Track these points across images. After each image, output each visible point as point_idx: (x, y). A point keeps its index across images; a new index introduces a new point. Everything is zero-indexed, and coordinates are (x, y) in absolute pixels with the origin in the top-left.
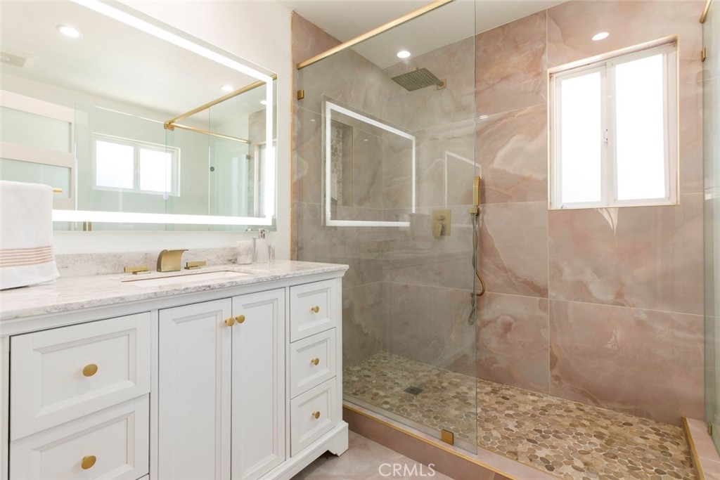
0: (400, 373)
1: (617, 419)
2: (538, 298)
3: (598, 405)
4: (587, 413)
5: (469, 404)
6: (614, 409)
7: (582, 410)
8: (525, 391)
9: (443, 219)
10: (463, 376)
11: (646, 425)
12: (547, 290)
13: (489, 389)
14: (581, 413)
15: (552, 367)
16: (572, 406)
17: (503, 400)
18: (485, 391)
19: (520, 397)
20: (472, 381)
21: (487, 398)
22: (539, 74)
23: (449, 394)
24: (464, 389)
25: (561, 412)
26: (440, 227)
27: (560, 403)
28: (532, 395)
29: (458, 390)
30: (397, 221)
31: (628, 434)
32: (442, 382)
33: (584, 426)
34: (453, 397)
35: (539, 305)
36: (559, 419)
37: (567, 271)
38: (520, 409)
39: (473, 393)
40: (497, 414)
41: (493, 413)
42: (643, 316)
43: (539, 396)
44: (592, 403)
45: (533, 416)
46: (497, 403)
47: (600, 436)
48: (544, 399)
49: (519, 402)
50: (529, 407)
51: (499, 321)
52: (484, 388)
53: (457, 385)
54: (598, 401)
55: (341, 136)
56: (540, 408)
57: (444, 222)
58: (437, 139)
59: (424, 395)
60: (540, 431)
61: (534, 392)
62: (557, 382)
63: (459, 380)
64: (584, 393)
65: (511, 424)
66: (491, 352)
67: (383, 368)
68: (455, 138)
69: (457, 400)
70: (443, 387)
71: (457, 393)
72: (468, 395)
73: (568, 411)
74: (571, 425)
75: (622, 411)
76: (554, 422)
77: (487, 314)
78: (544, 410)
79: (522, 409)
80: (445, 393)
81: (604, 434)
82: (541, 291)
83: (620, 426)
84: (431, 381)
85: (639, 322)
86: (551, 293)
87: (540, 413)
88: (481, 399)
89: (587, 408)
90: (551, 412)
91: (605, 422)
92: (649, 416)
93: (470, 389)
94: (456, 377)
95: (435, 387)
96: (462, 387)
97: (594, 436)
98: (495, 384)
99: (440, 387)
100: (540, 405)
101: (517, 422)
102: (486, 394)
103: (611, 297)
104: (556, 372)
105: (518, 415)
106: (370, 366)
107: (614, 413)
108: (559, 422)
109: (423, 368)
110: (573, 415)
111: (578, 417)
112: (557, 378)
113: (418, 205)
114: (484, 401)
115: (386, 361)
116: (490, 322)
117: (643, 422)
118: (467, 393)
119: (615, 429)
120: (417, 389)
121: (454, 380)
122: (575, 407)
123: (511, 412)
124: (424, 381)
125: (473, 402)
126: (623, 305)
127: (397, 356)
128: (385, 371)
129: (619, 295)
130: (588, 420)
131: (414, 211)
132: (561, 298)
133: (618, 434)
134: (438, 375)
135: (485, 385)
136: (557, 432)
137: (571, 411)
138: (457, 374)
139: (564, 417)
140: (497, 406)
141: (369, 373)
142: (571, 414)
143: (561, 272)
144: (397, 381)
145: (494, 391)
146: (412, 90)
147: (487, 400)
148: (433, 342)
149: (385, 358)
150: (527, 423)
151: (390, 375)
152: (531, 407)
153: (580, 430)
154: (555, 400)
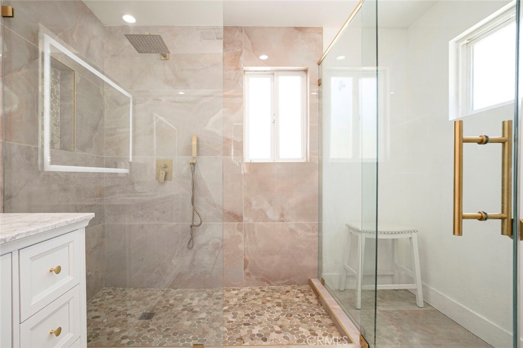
0: (129, 304)
1: (282, 290)
2: (237, 223)
3: (271, 285)
4: (267, 292)
5: (197, 312)
6: (279, 285)
7: (264, 291)
8: (228, 288)
9: (166, 167)
10: (184, 290)
11: (295, 289)
12: (242, 217)
13: (205, 295)
14: (264, 293)
15: (245, 268)
16: (258, 290)
17: (217, 301)
18: (203, 297)
19: (227, 295)
20: (191, 292)
21: (206, 303)
22: (238, 69)
23: (177, 308)
24: (187, 300)
25: (254, 296)
26: (164, 174)
27: (250, 290)
28: (234, 290)
29: (184, 304)
30: (116, 168)
31: (290, 298)
32: (169, 301)
33: (269, 301)
34: (181, 310)
35: (237, 227)
36: (255, 302)
37: (254, 203)
38: (230, 303)
39: (195, 302)
40: (218, 313)
41: (215, 313)
42: (293, 227)
43: (238, 290)
44: (267, 285)
45: (240, 305)
46: (214, 304)
47: (279, 305)
48: (242, 290)
49: (228, 298)
50: (235, 300)
51: (211, 243)
52: (201, 295)
53: (182, 299)
54: (271, 282)
55: (59, 77)
56: (241, 298)
57: (167, 170)
58: (161, 100)
59: (157, 317)
60: (248, 315)
61: (234, 288)
62: (248, 277)
63: (181, 295)
64: (263, 280)
65: (230, 316)
66: (205, 267)
67: (110, 304)
68: (176, 102)
69: (186, 312)
70: (170, 305)
71: (183, 306)
72: (193, 305)
73: (257, 294)
74: (263, 303)
75: (283, 284)
76: (254, 305)
77: (201, 239)
78: (244, 298)
79: (232, 303)
80: (174, 309)
81: (280, 303)
82: (239, 218)
83: (285, 294)
84: (160, 302)
85: (292, 231)
86: (245, 219)
87: (244, 302)
88: (203, 305)
89: (266, 289)
90: (249, 298)
91: (277, 295)
92: (295, 283)
93: (192, 299)
94: (178, 293)
95: (164, 307)
96: (185, 300)
97: (277, 306)
98: (208, 289)
99: (168, 306)
100: (241, 295)
101: (233, 314)
102: (205, 299)
103: (277, 218)
104: (247, 271)
105: (231, 308)
106: (95, 306)
107: (279, 287)
108: (256, 304)
109: (148, 293)
110: (261, 296)
111: (264, 296)
112: (248, 274)
113: (134, 154)
114: (205, 306)
115: (112, 296)
116: (204, 245)
117: (293, 288)
118: (191, 303)
119: (283, 297)
120: (150, 314)
121: (177, 295)
122: (259, 290)
123: (226, 308)
124: (153, 305)
125: (197, 309)
126: (283, 221)
127: (121, 289)
128: (113, 306)
129: (282, 215)
130: (269, 296)
131: (131, 160)
132: (251, 221)
133: (286, 300)
134: (163, 295)
135: (201, 293)
136: (257, 311)
137: (259, 294)
138: (178, 290)
139: (257, 299)
140: (215, 307)
141: (97, 314)
142: (259, 296)
143: (250, 203)
144: (128, 312)
145: (210, 296)
146: (142, 52)
147: (207, 304)
148: (156, 269)
149: (109, 293)
150: (239, 312)
151: (120, 308)
152: (236, 299)
153: (269, 305)
154: (247, 289)
